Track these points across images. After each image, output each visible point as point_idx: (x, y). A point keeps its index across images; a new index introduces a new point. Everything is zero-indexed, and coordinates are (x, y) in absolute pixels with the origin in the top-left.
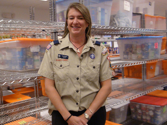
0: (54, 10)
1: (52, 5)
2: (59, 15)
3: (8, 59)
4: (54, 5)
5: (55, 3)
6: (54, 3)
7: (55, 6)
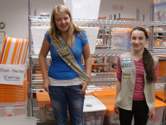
0: (153, 11)
2: (156, 14)
3: (120, 42)
7: (154, 8)
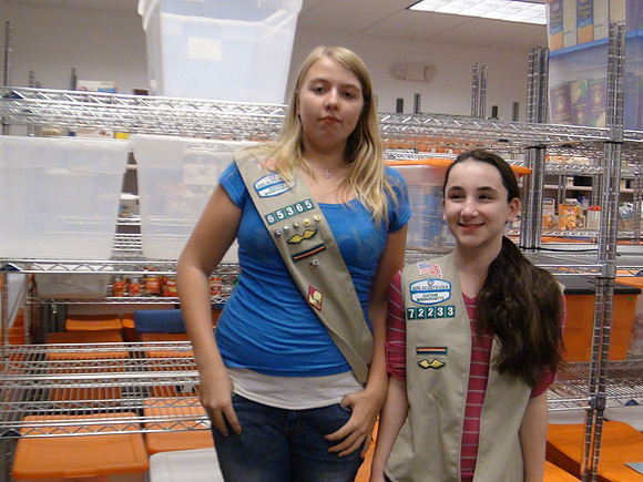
0: (542, 79)
1: (538, 67)
2: (557, 93)
4: (542, 64)
5: (546, 60)
6: (542, 58)
7: (545, 67)
